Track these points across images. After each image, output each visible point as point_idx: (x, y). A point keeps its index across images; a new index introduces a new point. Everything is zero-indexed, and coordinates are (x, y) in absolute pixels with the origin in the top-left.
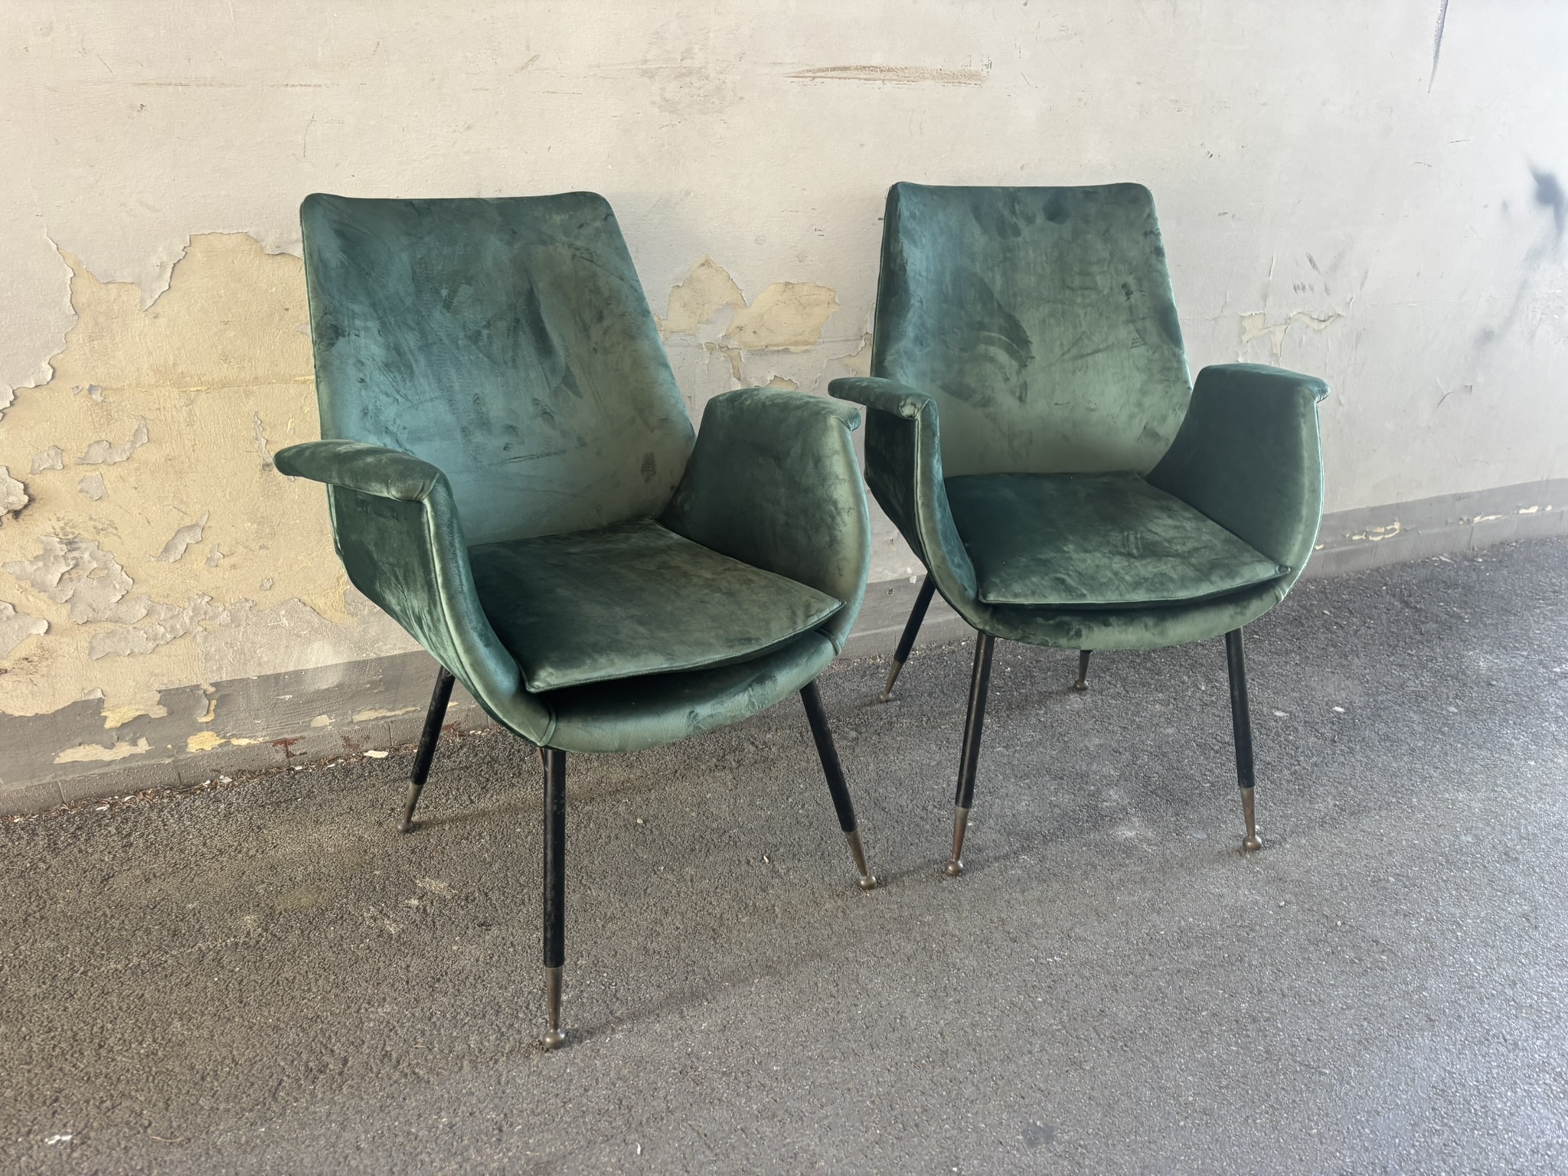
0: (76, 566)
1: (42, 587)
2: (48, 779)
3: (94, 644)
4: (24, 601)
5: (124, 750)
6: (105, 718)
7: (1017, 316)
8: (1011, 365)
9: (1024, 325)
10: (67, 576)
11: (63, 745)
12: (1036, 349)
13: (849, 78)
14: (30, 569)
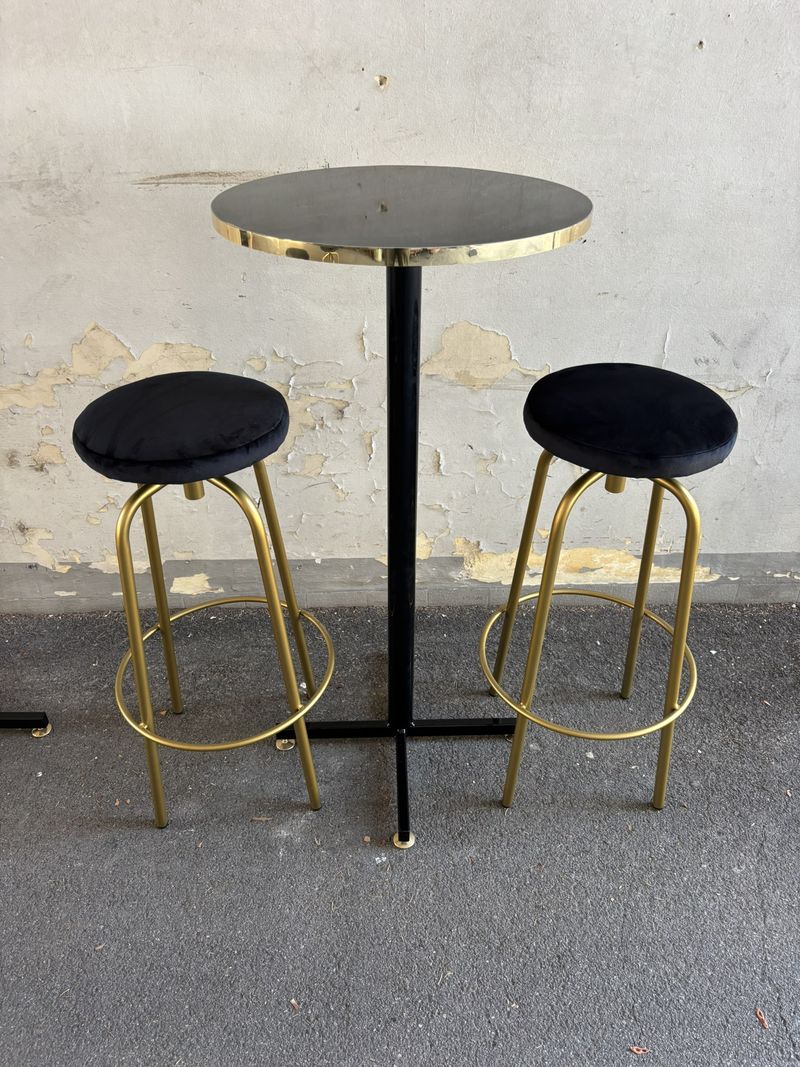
13: (190, 183)
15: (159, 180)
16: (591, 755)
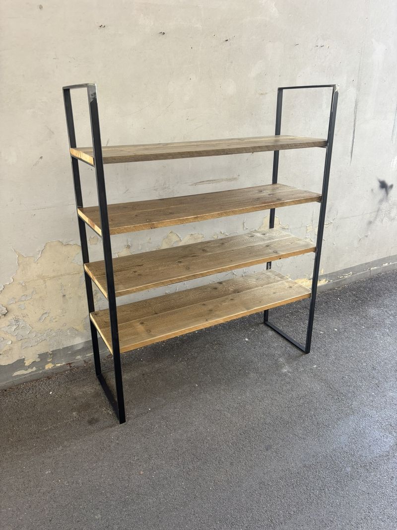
0: (18, 326)
2: (11, 380)
3: (22, 345)
4: (6, 337)
5: (30, 370)
6: (25, 363)
10: (16, 329)
11: (15, 371)
14: (7, 328)
15: (196, 184)
16: (336, 330)
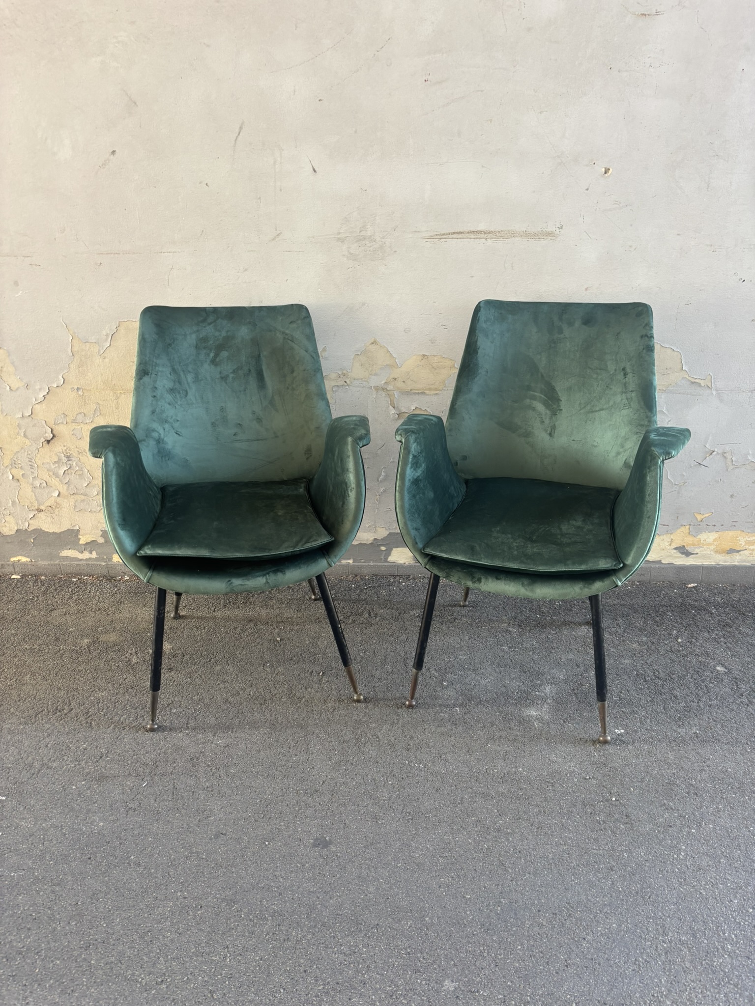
0: (70, 468)
1: (56, 475)
2: (57, 562)
3: (77, 504)
4: (50, 481)
5: (86, 555)
6: (80, 539)
7: (554, 384)
8: (546, 414)
9: (557, 389)
10: (66, 472)
11: (63, 547)
12: (563, 404)
13: (463, 238)
14: (53, 467)
15: (441, 236)
